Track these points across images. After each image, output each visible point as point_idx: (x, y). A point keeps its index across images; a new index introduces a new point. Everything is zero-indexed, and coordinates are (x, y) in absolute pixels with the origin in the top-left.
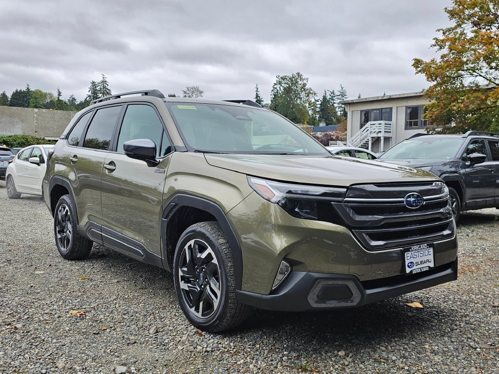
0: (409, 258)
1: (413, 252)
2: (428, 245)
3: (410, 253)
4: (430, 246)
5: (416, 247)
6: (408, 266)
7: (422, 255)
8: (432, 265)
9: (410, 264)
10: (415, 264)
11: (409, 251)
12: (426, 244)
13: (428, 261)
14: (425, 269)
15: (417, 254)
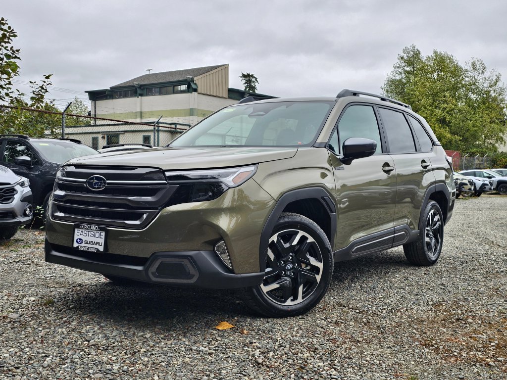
0: (78, 234)
1: (83, 230)
2: (99, 227)
3: (81, 230)
4: (101, 229)
5: (86, 226)
6: (77, 242)
7: (92, 236)
8: (101, 249)
9: (79, 240)
10: (84, 242)
11: (79, 228)
12: (97, 226)
13: (98, 243)
14: (93, 250)
15: (87, 233)
